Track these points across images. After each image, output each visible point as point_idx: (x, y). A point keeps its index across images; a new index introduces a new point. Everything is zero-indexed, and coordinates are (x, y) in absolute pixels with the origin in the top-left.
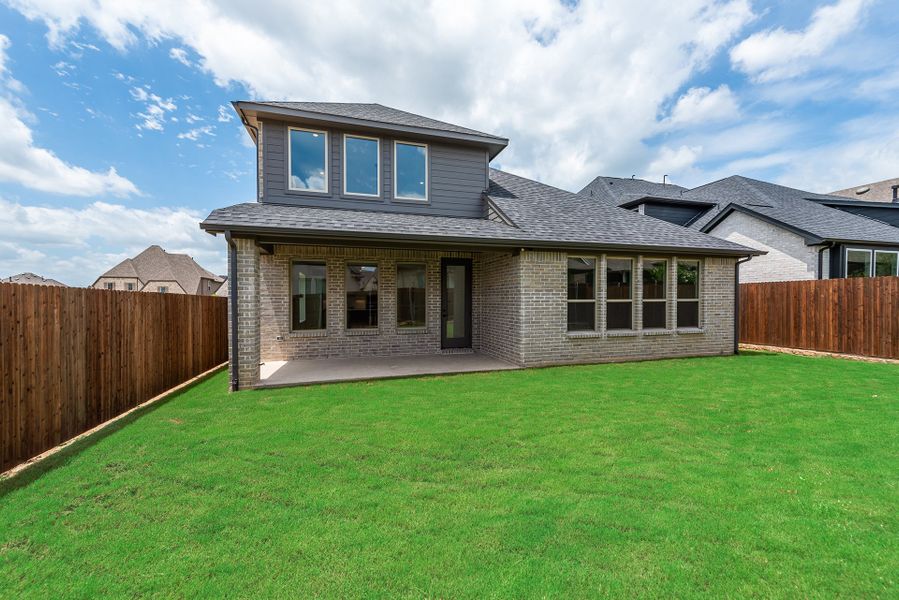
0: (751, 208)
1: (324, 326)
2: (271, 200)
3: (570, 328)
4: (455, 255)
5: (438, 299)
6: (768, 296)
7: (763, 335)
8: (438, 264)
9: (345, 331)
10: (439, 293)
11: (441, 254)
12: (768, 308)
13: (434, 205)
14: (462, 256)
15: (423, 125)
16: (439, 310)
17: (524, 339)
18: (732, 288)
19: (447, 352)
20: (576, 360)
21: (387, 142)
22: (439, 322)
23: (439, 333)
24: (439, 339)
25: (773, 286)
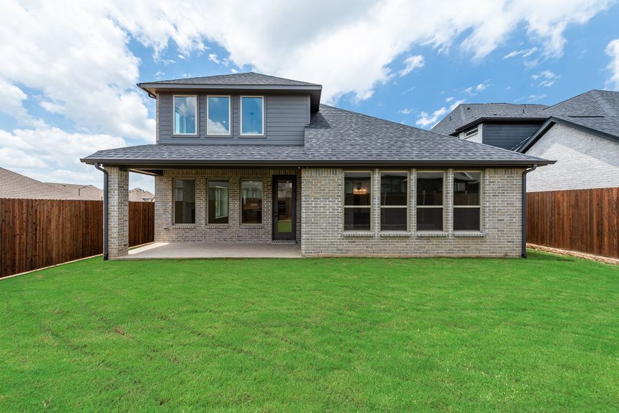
0: (572, 120)
1: (193, 221)
2: (163, 142)
3: (346, 229)
4: (282, 173)
5: (270, 204)
6: (573, 203)
7: (569, 240)
8: (270, 179)
9: (206, 225)
10: (270, 200)
11: (272, 172)
12: (573, 215)
13: (269, 138)
14: (288, 173)
15: (278, 83)
16: (270, 212)
17: (305, 236)
18: (519, 196)
19: (275, 243)
20: (350, 254)
21: (235, 97)
22: (270, 221)
23: (270, 228)
24: (271, 232)
25: (578, 193)
